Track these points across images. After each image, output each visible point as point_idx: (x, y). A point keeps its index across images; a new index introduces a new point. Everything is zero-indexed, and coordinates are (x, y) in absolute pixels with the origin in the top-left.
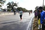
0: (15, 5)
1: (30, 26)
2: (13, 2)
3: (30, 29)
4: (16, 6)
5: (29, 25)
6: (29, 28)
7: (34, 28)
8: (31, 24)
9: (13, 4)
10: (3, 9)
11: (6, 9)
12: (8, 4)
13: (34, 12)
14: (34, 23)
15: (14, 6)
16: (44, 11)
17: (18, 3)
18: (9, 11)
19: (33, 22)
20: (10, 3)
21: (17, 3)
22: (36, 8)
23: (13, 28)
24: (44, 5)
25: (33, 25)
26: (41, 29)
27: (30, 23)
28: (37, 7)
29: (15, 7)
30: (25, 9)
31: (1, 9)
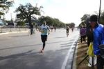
0: (36, 11)
1: (69, 59)
2: (30, 6)
3: (70, 66)
4: (38, 13)
5: (67, 58)
6: (67, 64)
7: (79, 64)
8: (72, 56)
9: (29, 9)
10: (7, 22)
11: (14, 20)
12: (19, 9)
13: (78, 28)
14: (78, 54)
15: (33, 13)
16: (102, 26)
17: (42, 7)
18: (20, 24)
19: (76, 51)
20: (22, 7)
21: (38, 7)
22: (83, 19)
23: (30, 64)
24: (102, 12)
25: (76, 57)
26: (96, 67)
27: (69, 54)
28: (85, 16)
29: (34, 15)
30: (57, 20)
31: (3, 20)
